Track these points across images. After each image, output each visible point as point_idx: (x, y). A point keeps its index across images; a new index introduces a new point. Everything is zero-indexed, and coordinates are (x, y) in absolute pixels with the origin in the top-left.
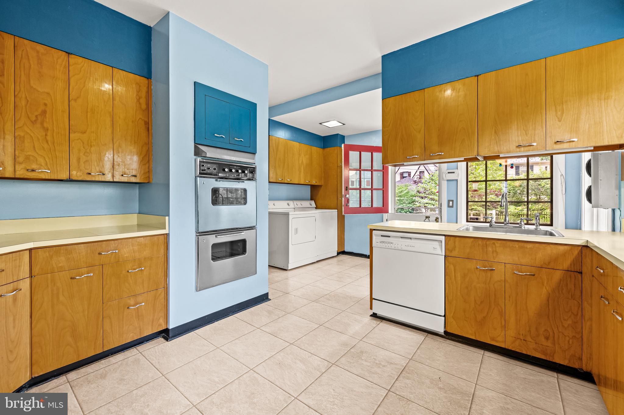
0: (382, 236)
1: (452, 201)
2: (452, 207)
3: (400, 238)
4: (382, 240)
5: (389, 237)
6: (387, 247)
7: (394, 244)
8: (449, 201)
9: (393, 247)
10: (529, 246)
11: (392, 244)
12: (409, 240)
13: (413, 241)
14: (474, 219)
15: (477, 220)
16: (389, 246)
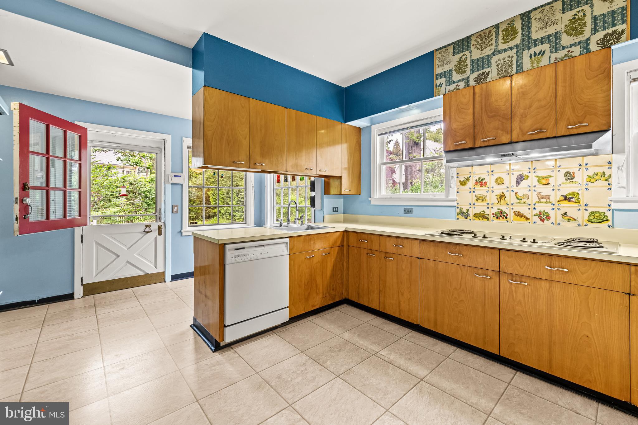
0: (236, 249)
1: (177, 206)
2: (177, 212)
3: (254, 247)
4: (237, 254)
5: (244, 248)
6: (243, 260)
7: (250, 255)
8: (173, 207)
9: (249, 259)
10: (328, 235)
11: (247, 256)
12: (263, 248)
13: (266, 247)
14: (194, 224)
15: (196, 224)
16: (244, 259)
